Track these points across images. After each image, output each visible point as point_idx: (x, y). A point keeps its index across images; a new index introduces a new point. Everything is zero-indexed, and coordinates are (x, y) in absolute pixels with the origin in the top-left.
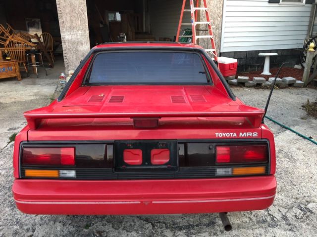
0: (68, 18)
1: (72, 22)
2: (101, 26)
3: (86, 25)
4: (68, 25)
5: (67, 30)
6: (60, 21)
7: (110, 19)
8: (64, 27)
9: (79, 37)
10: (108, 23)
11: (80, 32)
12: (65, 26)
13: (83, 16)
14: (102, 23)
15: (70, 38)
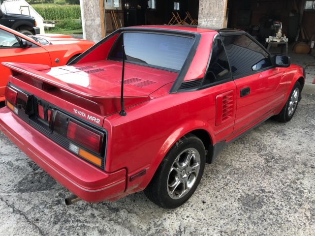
0: (208, 5)
1: (210, 8)
2: (291, 15)
3: (223, 12)
4: (206, 11)
5: (204, 16)
6: (200, 8)
7: (306, 7)
8: (202, 14)
9: (214, 24)
10: (302, 12)
11: (216, 19)
12: (204, 13)
13: (221, 3)
14: (294, 11)
15: (205, 25)
